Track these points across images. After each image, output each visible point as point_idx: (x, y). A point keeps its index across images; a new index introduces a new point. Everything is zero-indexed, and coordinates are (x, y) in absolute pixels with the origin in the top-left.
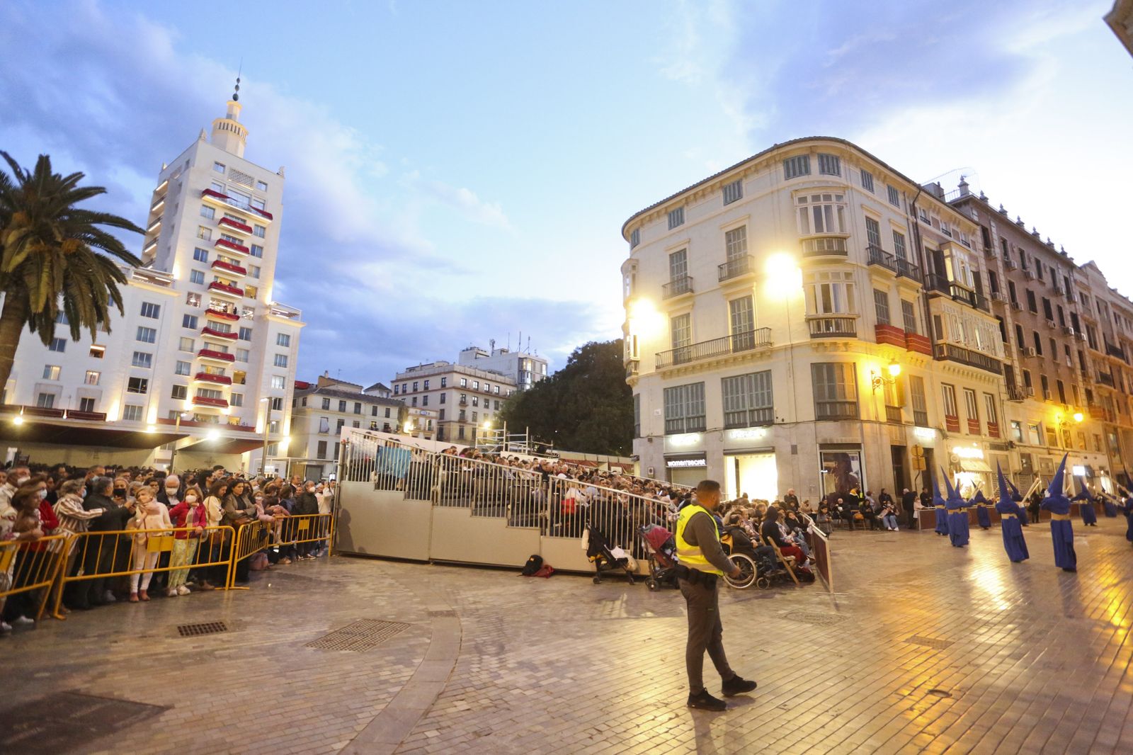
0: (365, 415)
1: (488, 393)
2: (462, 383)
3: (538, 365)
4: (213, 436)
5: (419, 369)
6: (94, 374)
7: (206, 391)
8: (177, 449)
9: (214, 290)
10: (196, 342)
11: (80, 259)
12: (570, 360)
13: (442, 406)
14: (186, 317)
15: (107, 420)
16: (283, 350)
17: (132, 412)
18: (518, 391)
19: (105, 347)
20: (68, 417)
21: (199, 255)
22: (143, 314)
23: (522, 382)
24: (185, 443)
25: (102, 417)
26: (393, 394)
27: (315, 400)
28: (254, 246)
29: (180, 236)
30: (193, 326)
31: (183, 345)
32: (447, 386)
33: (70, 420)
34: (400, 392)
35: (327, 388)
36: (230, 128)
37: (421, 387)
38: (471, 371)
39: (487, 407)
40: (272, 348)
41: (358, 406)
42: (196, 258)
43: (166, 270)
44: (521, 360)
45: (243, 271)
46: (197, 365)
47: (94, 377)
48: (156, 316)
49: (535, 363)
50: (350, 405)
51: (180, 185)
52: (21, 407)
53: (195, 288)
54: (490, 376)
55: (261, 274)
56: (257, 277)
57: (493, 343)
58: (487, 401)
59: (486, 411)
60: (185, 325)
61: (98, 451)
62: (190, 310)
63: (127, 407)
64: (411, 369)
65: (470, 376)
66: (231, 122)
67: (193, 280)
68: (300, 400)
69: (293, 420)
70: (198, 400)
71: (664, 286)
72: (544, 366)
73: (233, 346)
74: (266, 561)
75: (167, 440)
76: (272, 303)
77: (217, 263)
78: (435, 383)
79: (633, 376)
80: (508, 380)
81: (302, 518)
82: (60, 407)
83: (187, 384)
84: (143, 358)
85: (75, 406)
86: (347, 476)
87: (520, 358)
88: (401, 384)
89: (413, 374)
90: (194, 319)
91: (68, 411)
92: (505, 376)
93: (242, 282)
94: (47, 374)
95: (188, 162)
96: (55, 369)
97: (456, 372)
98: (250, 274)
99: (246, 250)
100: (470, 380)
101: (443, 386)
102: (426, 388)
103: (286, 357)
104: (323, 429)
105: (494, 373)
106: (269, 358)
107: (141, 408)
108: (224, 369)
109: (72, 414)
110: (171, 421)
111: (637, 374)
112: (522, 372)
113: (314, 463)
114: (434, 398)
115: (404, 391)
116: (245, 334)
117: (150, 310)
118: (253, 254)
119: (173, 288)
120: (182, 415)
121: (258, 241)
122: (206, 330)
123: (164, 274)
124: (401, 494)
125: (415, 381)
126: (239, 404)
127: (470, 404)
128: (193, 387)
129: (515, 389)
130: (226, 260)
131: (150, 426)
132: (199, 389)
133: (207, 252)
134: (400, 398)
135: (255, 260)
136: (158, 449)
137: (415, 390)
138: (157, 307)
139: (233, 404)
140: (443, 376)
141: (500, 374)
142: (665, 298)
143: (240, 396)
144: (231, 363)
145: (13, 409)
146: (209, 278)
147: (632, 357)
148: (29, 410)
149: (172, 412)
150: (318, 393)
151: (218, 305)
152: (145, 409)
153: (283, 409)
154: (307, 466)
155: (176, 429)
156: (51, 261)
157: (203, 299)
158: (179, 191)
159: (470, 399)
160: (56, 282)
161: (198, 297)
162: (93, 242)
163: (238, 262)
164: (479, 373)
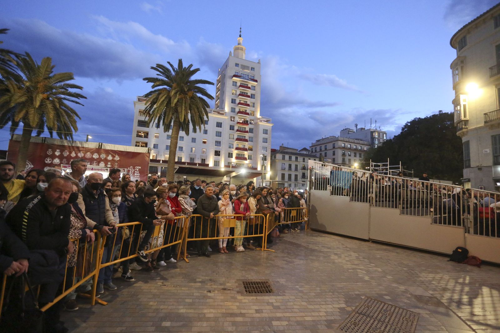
0: (300, 162)
1: (356, 149)
2: (343, 145)
3: (381, 134)
4: (243, 171)
5: (322, 140)
6: (205, 150)
7: (239, 154)
8: (231, 176)
9: (239, 114)
10: (234, 136)
11: (194, 99)
12: (403, 129)
13: (334, 157)
14: (231, 126)
15: (209, 166)
16: (266, 136)
17: (217, 163)
18: (371, 148)
19: (207, 140)
20: (198, 166)
21: (233, 101)
22: (217, 126)
23: (373, 143)
24: (234, 174)
25: (208, 165)
26: (310, 152)
27: (279, 156)
28: (252, 95)
29: (226, 95)
30: (233, 130)
31: (230, 137)
32: (336, 147)
33: (199, 167)
34: (314, 151)
35: (284, 151)
36: (239, 49)
37: (323, 148)
38: (347, 140)
39: (355, 156)
40: (261, 136)
41: (297, 158)
42: (232, 102)
43: (223, 108)
44: (372, 133)
45: (248, 105)
46: (236, 144)
47: (204, 151)
48: (221, 127)
49: (379, 133)
50: (293, 158)
51: (225, 75)
53: (233, 114)
54: (356, 141)
55: (255, 105)
56: (254, 107)
57: (356, 125)
58: (355, 154)
59: (355, 158)
60: (230, 129)
61: (207, 177)
62: (232, 123)
63: (215, 161)
64: (318, 141)
65: (347, 142)
66: (239, 46)
67: (232, 111)
68: (274, 156)
69: (271, 165)
70: (237, 158)
71: (491, 69)
72: (385, 135)
73: (247, 136)
74: (278, 232)
75: (228, 173)
76: (260, 117)
77: (240, 103)
78: (330, 146)
79: (464, 130)
80: (366, 143)
81: (293, 210)
82: (196, 162)
83: (233, 152)
84: (218, 143)
85: (200, 162)
86: (313, 187)
87: (371, 132)
88: (314, 148)
89: (319, 143)
90: (233, 127)
91: (198, 163)
92: (364, 141)
93: (249, 110)
94: (192, 151)
95: (227, 66)
96: (194, 149)
97: (340, 140)
98: (251, 106)
99: (249, 97)
100: (347, 144)
101: (334, 147)
102: (326, 149)
103: (267, 139)
104: (283, 168)
105: (358, 140)
106: (260, 140)
107: (219, 162)
108: (245, 145)
109: (200, 164)
110: (229, 167)
111: (467, 128)
112: (373, 138)
113: (281, 183)
114: (330, 153)
115: (316, 151)
116: (251, 131)
117: (219, 125)
118: (252, 98)
119: (226, 115)
120: (232, 163)
121: (253, 92)
122: (238, 130)
123: (222, 110)
124: (347, 198)
125: (320, 146)
126: (251, 159)
127: (347, 155)
128: (235, 153)
129: (370, 147)
130: (242, 102)
131: (222, 168)
132: (237, 154)
133: (235, 100)
134: (314, 154)
135: (253, 100)
136: (225, 177)
137: (321, 150)
138: (221, 123)
139: (249, 159)
140: (334, 143)
141: (361, 140)
142: (491, 76)
143: (251, 156)
144: (247, 143)
146: (237, 110)
147: (463, 118)
149: (229, 163)
150: (280, 153)
151: (241, 120)
152: (220, 162)
153: (267, 160)
154: (278, 183)
155: (231, 169)
156: (185, 100)
157: (236, 118)
158: (225, 78)
159: (347, 153)
160: (187, 109)
161: (234, 118)
162: (197, 92)
163: (247, 102)
164: (351, 140)
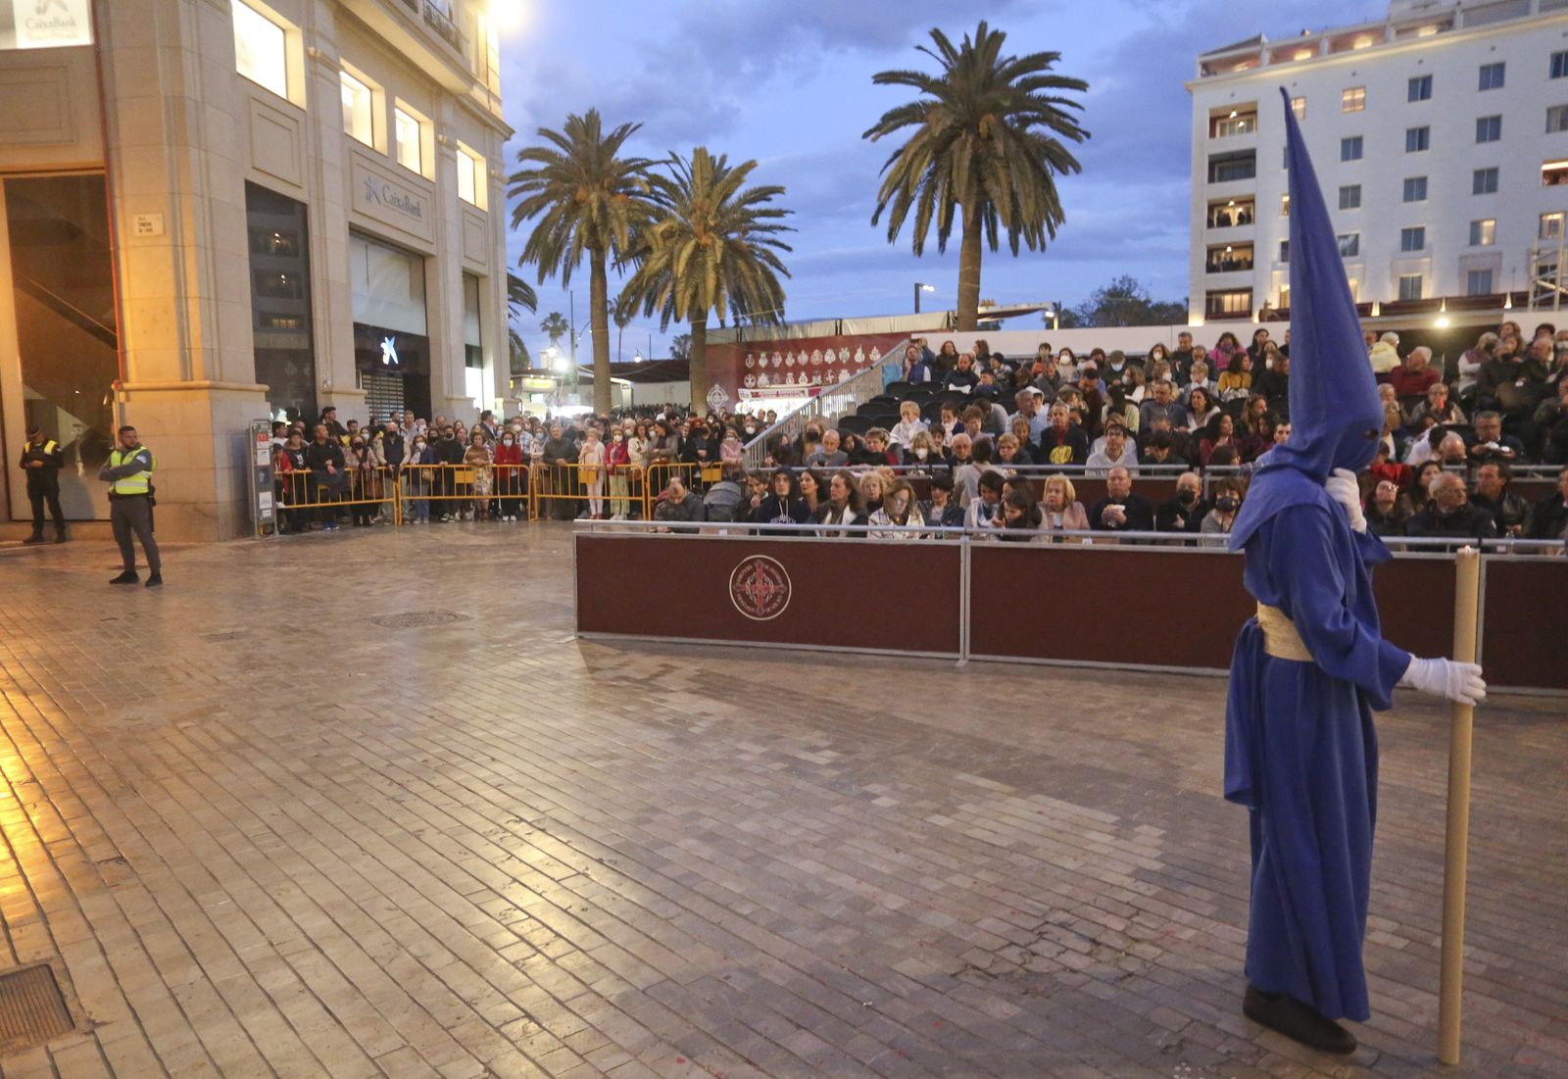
6: (1557, 217)
47: (1554, 223)
52: (1441, 300)
82: (1501, 291)
85: (1526, 283)
91: (1512, 294)
94: (1475, 239)
96: (1488, 224)
109: (1518, 300)
145: (1432, 305)
148: (1456, 304)
